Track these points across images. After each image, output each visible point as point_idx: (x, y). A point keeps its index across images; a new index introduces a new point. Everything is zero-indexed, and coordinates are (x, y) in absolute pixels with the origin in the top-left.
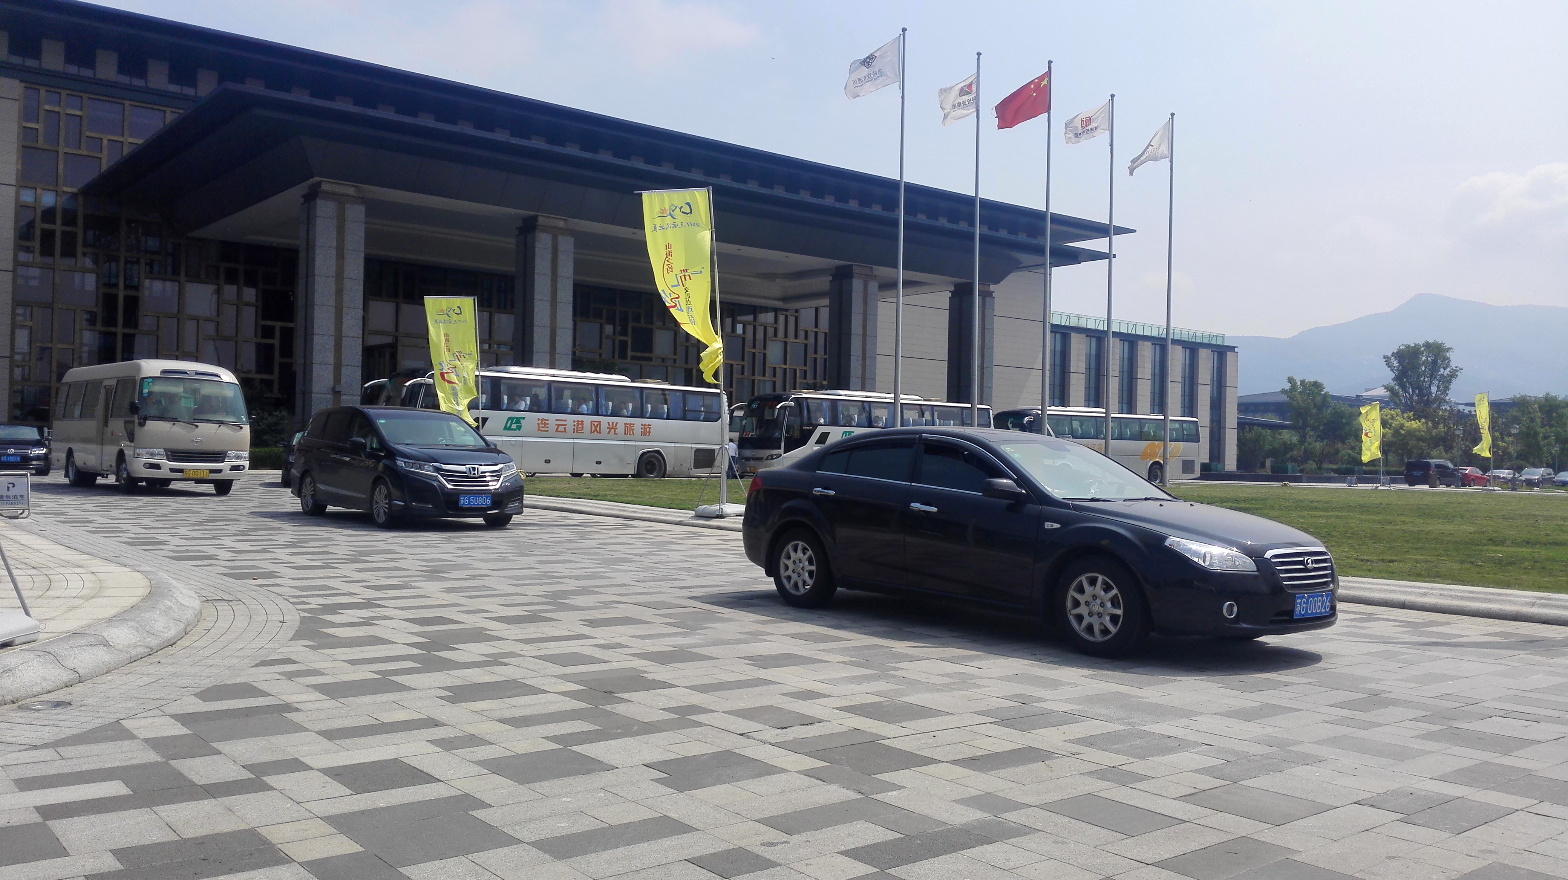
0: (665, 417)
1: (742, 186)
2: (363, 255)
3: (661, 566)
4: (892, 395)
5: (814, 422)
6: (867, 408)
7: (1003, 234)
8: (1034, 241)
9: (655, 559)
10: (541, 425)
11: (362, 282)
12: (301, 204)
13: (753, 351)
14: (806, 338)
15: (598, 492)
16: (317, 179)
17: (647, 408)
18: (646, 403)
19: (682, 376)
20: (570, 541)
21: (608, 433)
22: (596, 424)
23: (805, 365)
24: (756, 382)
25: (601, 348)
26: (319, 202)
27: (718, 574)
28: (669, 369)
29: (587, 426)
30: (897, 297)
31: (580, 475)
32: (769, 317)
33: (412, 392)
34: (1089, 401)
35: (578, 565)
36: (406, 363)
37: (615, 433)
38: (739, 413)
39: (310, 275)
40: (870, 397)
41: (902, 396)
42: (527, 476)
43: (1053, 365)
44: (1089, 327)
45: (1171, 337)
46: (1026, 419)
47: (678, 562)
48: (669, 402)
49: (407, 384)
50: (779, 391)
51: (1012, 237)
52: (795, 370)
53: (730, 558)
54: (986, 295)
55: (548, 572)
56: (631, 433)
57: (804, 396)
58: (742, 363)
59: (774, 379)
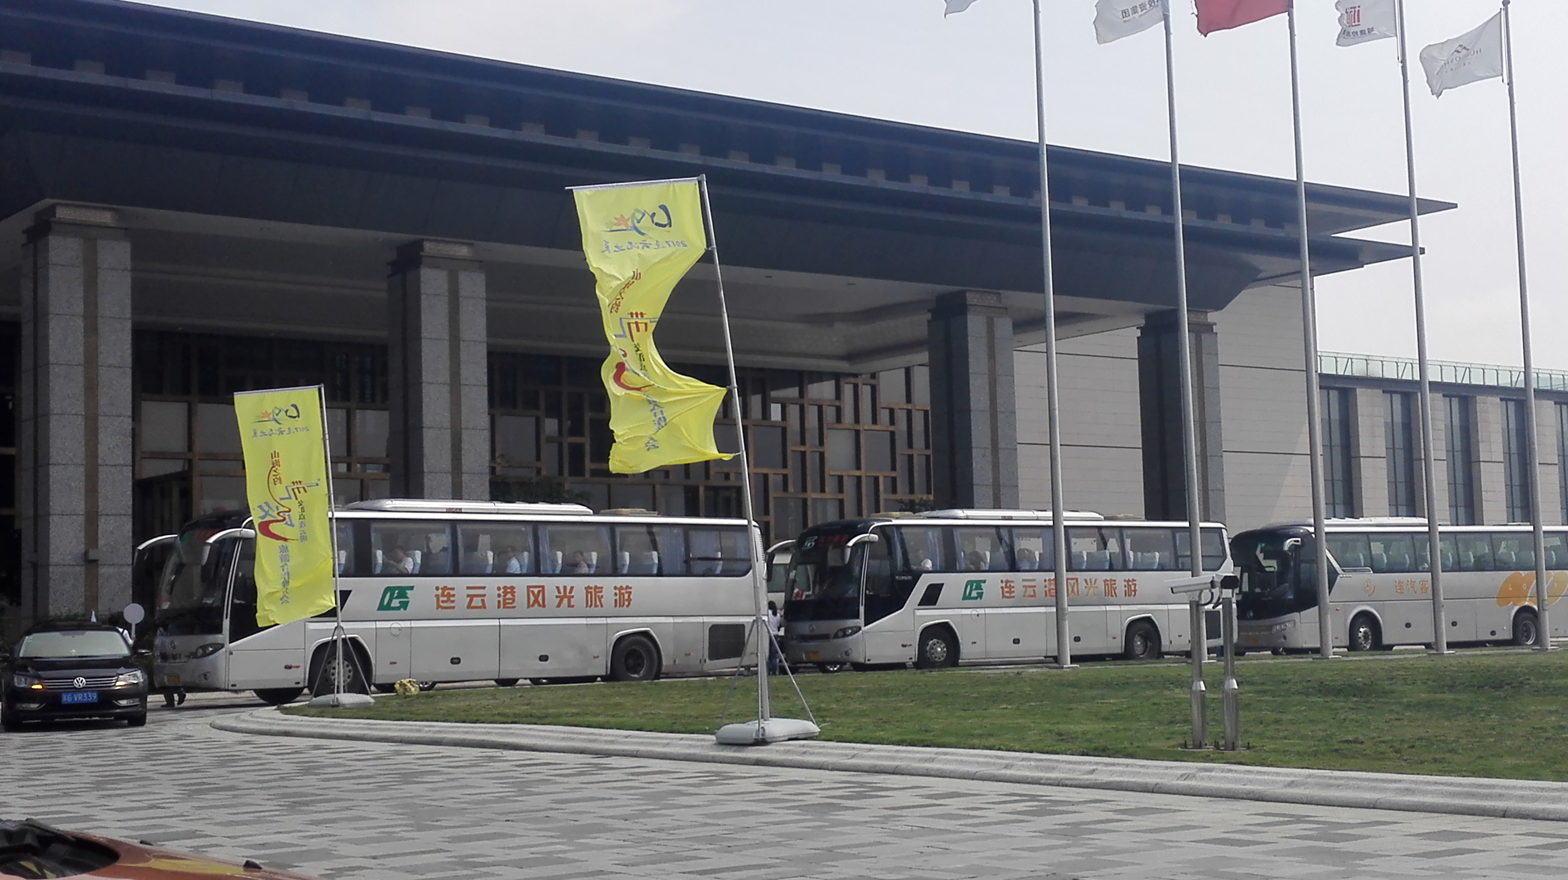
0: (655, 572)
1: (769, 169)
2: (128, 325)
3: (663, 835)
4: (1050, 514)
5: (914, 567)
6: (1006, 538)
7: (1224, 223)
8: (1280, 233)
9: (653, 823)
10: (441, 599)
11: (129, 372)
12: (23, 245)
13: (802, 449)
14: (892, 422)
15: (545, 711)
16: (49, 201)
17: (623, 557)
18: (621, 550)
19: (680, 500)
20: (501, 800)
21: (559, 606)
22: (536, 590)
23: (894, 468)
24: (809, 503)
25: (538, 458)
26: (54, 241)
27: (763, 844)
28: (658, 487)
29: (521, 595)
30: (1047, 341)
31: (511, 682)
32: (823, 390)
33: (219, 554)
34: (1397, 506)
35: (517, 842)
36: (205, 506)
37: (570, 606)
38: (783, 559)
39: (40, 365)
40: (1010, 518)
41: (1066, 514)
42: (421, 689)
43: (1329, 447)
44: (1386, 376)
45: (1534, 385)
46: (1289, 542)
47: (691, 826)
48: (659, 546)
49: (211, 540)
50: (850, 514)
51: (1239, 228)
52: (876, 479)
53: (783, 815)
54: (1202, 330)
55: (467, 856)
56: (598, 603)
57: (895, 522)
58: (784, 471)
59: (840, 496)
